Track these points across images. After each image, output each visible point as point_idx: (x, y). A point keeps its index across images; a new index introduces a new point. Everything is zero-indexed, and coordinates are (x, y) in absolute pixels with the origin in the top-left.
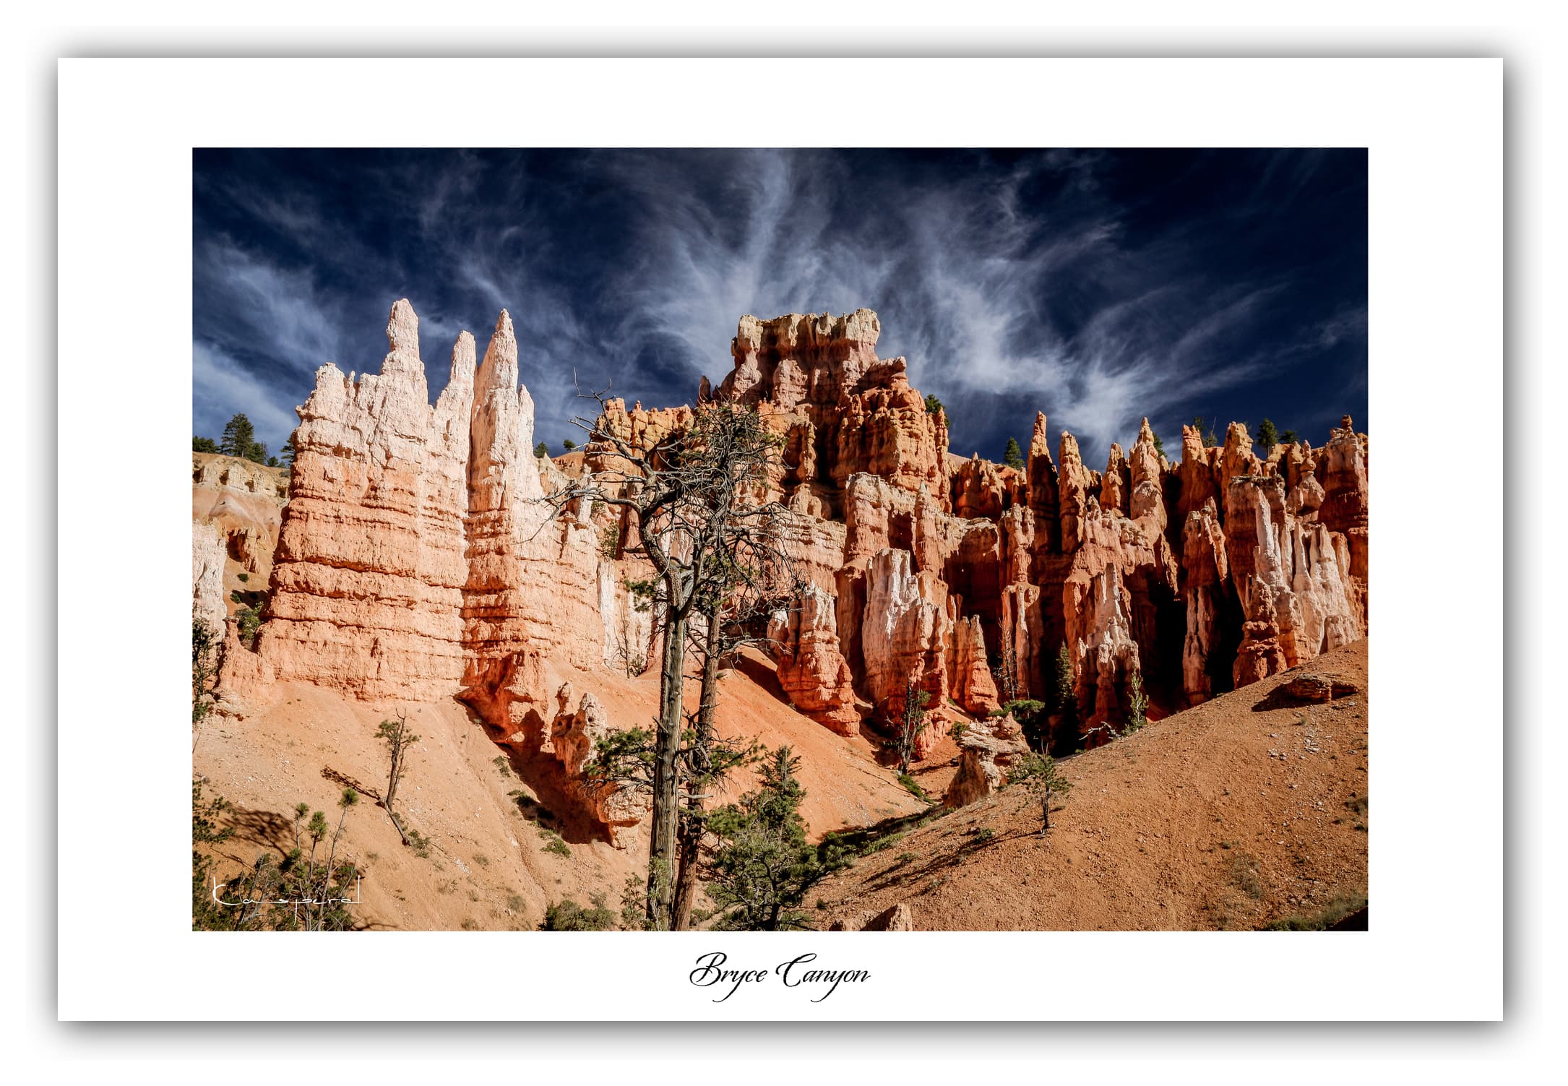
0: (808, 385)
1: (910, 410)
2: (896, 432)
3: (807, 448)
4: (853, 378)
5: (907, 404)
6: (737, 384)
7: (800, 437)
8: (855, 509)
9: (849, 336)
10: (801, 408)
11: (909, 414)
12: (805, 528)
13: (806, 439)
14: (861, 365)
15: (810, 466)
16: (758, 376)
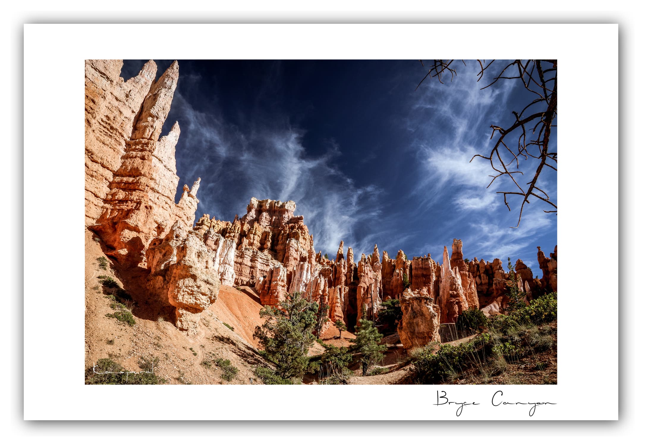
0: (271, 221)
1: (304, 231)
2: (299, 236)
3: (268, 238)
4: (286, 220)
5: (303, 229)
6: (247, 217)
7: (266, 236)
8: (290, 250)
9: (286, 208)
10: (268, 228)
11: (304, 232)
12: (267, 260)
13: (269, 236)
14: (289, 217)
15: (269, 244)
16: (254, 216)
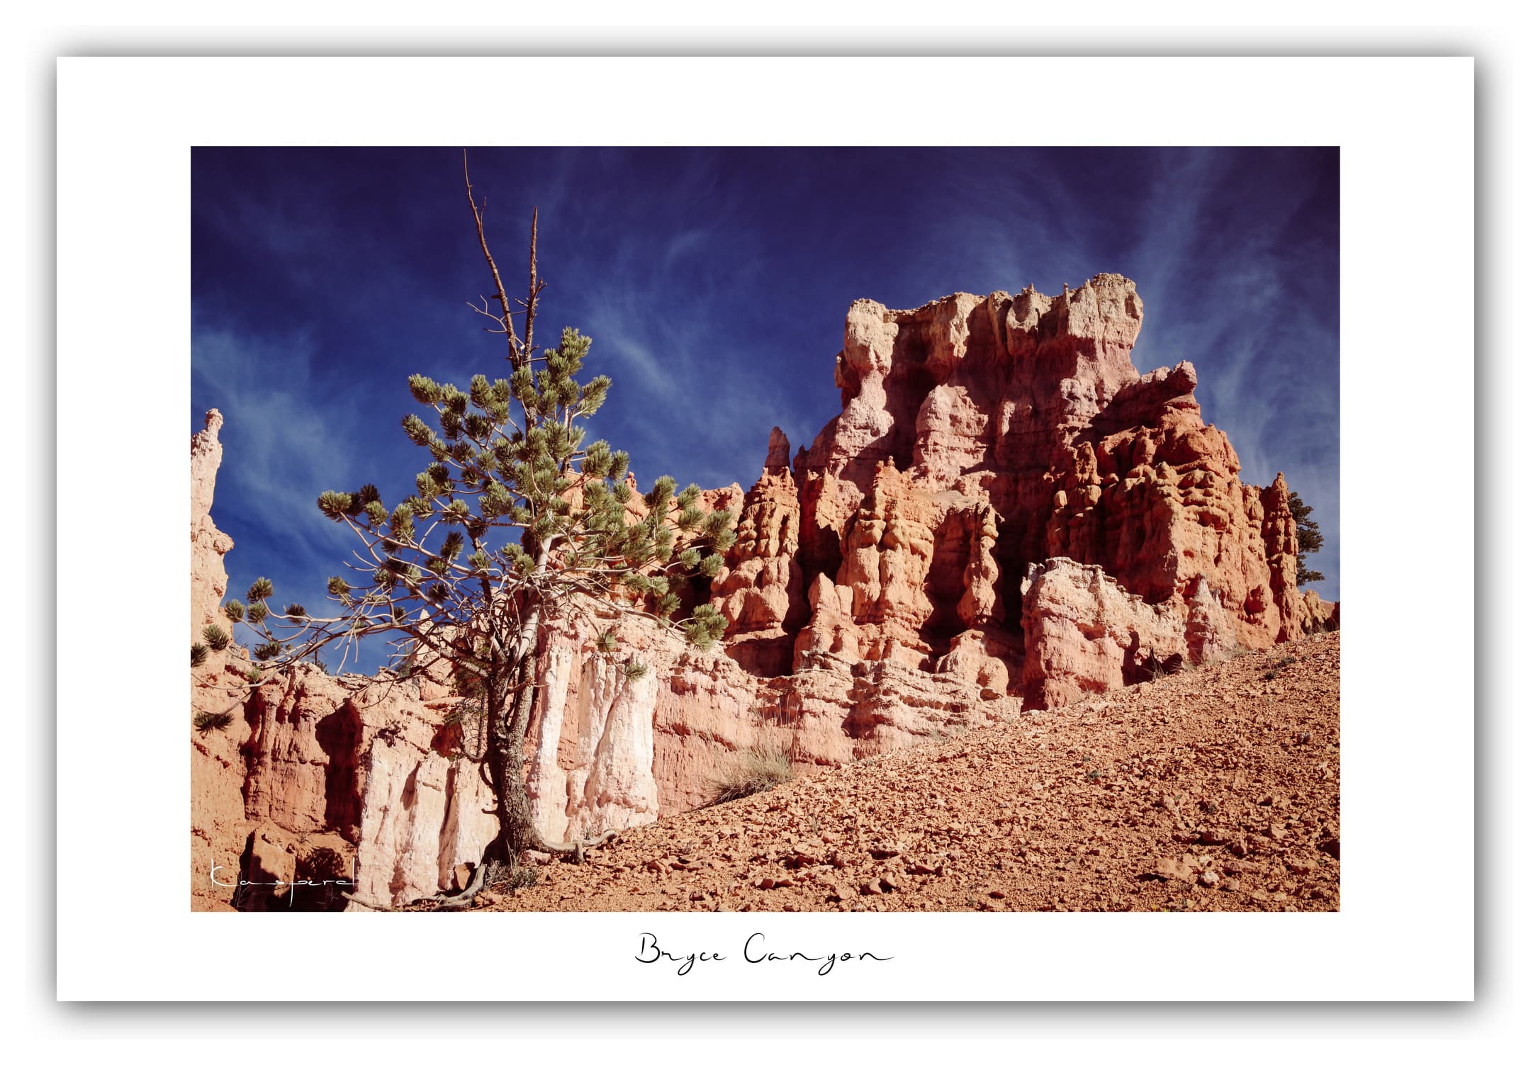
0: (989, 435)
1: (1203, 467)
2: (1168, 512)
3: (979, 557)
4: (1085, 411)
5: (1197, 456)
6: (842, 439)
7: (967, 535)
8: (1041, 637)
9: (1076, 328)
10: (972, 483)
11: (1199, 474)
12: (955, 708)
13: (978, 539)
14: (1100, 387)
15: (985, 594)
16: (885, 422)
